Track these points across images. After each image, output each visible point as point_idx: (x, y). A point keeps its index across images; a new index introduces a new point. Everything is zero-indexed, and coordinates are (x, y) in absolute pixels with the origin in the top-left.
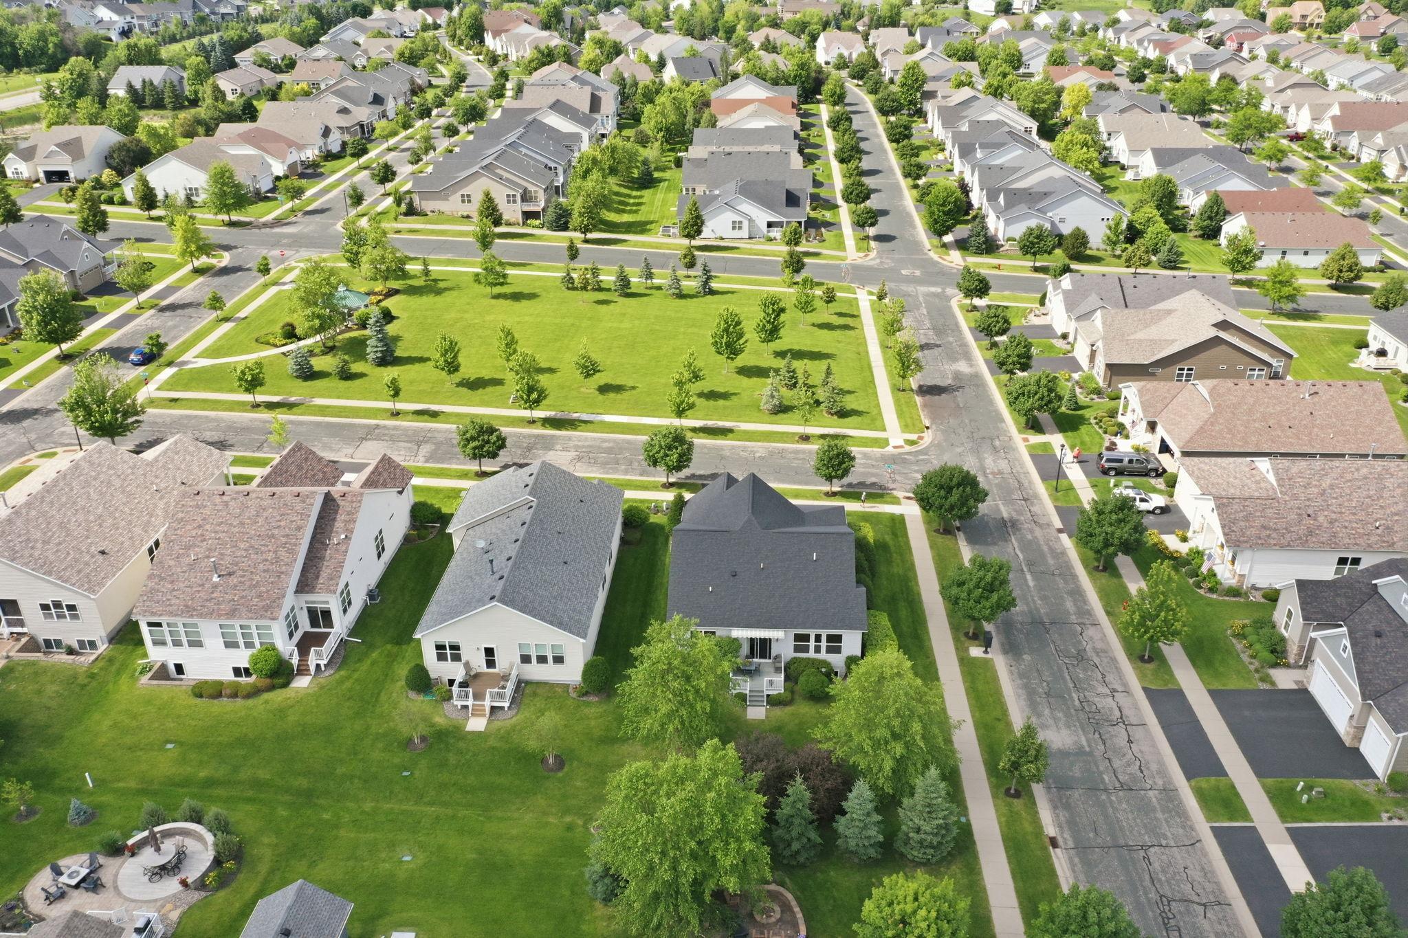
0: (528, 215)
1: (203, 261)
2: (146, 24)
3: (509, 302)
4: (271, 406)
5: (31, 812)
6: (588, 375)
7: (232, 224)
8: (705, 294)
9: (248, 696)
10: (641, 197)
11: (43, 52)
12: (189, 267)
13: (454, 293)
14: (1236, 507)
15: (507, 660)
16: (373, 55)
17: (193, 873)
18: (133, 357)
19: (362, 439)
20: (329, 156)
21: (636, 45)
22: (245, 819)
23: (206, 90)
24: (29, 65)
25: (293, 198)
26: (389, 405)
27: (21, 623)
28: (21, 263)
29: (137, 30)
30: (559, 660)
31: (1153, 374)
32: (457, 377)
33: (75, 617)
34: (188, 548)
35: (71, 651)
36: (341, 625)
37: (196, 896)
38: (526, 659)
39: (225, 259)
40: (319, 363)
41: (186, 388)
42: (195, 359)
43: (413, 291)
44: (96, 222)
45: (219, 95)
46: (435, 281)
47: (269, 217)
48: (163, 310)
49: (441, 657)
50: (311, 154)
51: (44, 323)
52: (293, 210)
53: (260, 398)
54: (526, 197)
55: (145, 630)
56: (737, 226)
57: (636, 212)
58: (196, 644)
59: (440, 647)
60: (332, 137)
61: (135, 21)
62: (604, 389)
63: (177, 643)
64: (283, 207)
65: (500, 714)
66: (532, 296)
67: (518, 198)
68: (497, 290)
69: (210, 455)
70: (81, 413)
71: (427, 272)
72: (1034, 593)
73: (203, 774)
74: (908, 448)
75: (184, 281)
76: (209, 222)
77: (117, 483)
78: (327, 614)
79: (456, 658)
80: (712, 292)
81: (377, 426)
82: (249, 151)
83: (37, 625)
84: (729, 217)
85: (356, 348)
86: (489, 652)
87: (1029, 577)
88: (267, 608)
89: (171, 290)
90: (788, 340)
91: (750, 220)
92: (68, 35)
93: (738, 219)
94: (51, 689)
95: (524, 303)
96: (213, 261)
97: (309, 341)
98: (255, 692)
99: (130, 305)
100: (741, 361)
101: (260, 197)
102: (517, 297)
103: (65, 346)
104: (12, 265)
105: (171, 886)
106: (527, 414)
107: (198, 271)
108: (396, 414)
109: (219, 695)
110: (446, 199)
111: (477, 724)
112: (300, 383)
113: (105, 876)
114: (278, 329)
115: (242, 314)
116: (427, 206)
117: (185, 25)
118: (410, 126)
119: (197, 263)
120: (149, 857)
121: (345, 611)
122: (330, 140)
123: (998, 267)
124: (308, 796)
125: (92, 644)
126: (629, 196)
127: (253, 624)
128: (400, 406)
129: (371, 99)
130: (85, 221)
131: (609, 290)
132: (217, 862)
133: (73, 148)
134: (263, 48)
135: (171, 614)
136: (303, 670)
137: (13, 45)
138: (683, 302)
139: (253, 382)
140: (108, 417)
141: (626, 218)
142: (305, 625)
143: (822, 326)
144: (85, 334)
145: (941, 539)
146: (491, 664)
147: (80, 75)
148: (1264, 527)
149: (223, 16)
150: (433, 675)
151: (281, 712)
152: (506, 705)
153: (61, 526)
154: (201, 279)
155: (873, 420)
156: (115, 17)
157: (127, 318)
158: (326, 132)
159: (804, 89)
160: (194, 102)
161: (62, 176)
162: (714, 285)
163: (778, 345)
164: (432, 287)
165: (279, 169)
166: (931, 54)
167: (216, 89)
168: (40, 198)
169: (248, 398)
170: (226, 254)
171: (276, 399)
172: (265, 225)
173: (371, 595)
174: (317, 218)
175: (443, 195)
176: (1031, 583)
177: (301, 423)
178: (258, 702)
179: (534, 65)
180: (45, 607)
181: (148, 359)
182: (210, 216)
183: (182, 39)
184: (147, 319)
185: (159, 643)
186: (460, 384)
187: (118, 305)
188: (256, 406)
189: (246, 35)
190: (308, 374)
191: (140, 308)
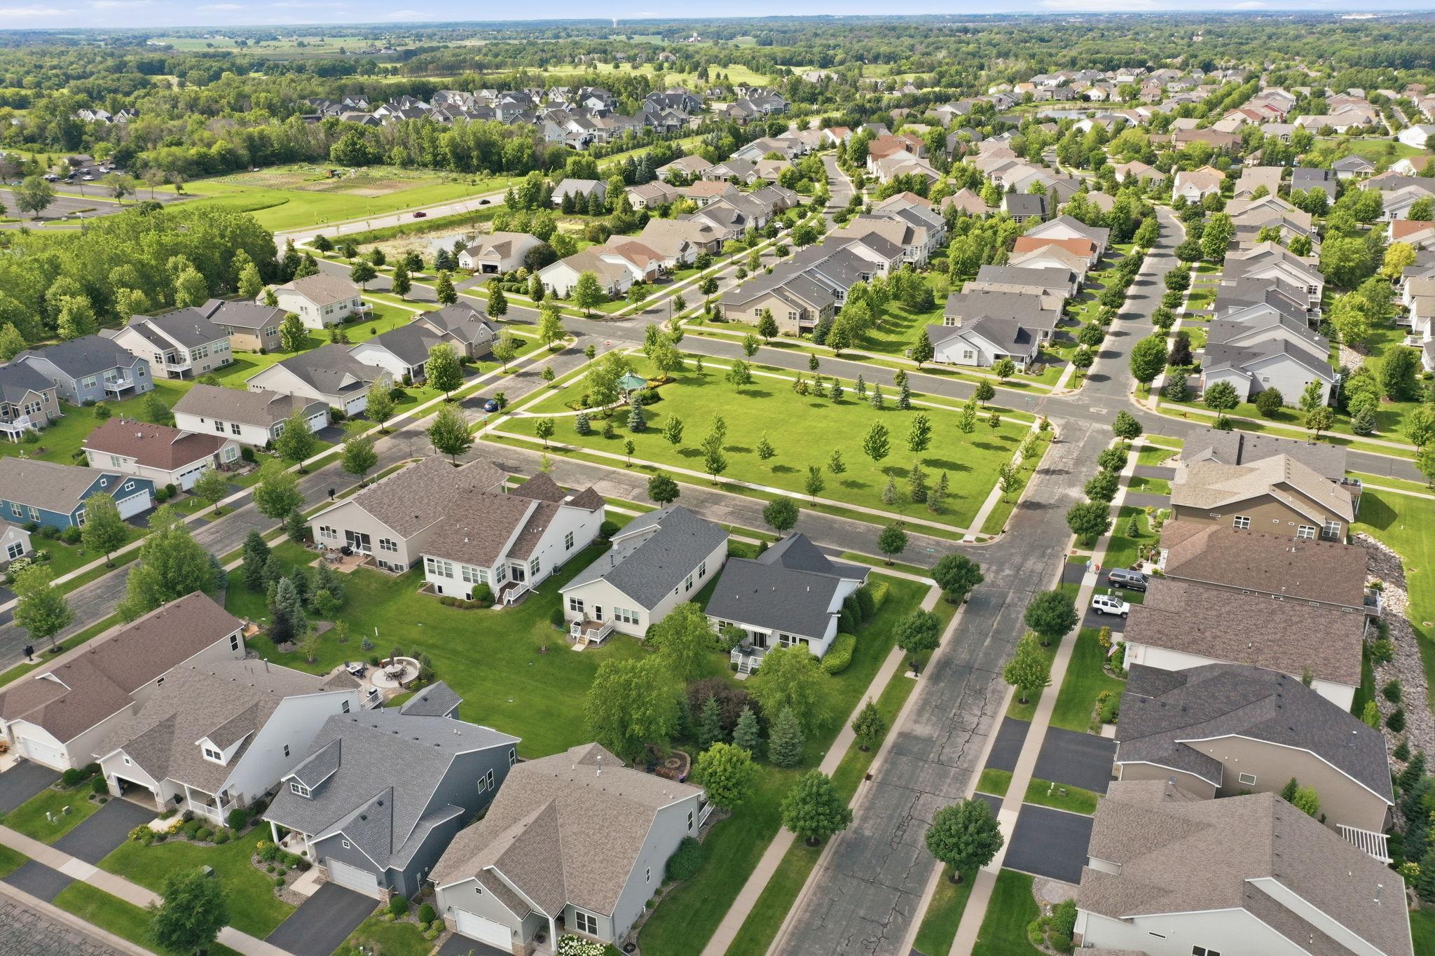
0: (804, 330)
1: (555, 343)
2: (605, 135)
3: (748, 397)
4: (555, 449)
5: (346, 640)
6: (764, 457)
7: (590, 316)
8: (903, 408)
9: (467, 608)
10: (915, 321)
11: (519, 160)
12: (547, 347)
13: (712, 387)
14: (1145, 614)
15: (608, 616)
16: (763, 175)
17: (405, 680)
18: (487, 406)
19: (600, 479)
20: (684, 266)
21: (999, 174)
22: (440, 665)
23: (619, 203)
24: (508, 170)
25: (637, 300)
26: (625, 459)
27: (369, 549)
28: (440, 334)
29: (596, 140)
30: (636, 622)
31: (1214, 519)
32: (678, 447)
33: (395, 550)
34: (457, 521)
35: (390, 569)
36: (529, 582)
37: (404, 691)
38: (618, 618)
39: (574, 343)
40: (594, 425)
41: (510, 430)
42: (523, 413)
43: (686, 381)
44: (499, 306)
45: (627, 207)
46: (705, 375)
47: (617, 314)
48: (519, 376)
49: (573, 608)
50: (670, 263)
51: (439, 377)
52: (636, 309)
53: (550, 443)
54: (804, 315)
55: (426, 562)
56: (968, 355)
57: (902, 333)
58: (449, 575)
59: (573, 601)
60: (689, 251)
61: (596, 133)
62: (777, 469)
63: (440, 574)
64: (628, 307)
65: (593, 646)
66: (768, 395)
67: (798, 316)
68: (742, 387)
69: (496, 472)
70: (437, 437)
71: (700, 368)
72: (983, 649)
73: (431, 641)
74: (975, 543)
75: (541, 356)
76: (573, 313)
77: (437, 480)
78: (522, 574)
79: (581, 610)
80: (908, 407)
81: (614, 472)
82: (620, 261)
83: (378, 552)
84: (962, 347)
85: (622, 418)
86: (599, 609)
87: (988, 640)
88: (487, 561)
89: (530, 361)
90: (932, 452)
91: (980, 351)
92: (540, 148)
93: (969, 349)
94: (374, 586)
95: (759, 399)
96: (564, 343)
97: (595, 409)
98: (471, 607)
99: (500, 370)
100: (887, 461)
101: (617, 296)
102: (755, 394)
103: (451, 394)
104: (434, 335)
105: (395, 684)
106: (711, 477)
107: (552, 350)
108: (629, 466)
109: (453, 605)
110: (744, 311)
111: (578, 648)
112: (579, 436)
113: (367, 674)
114: (580, 398)
115: (565, 385)
116: (730, 315)
117: (634, 137)
118: (756, 245)
119: (552, 345)
120: (389, 669)
121: (533, 574)
122: (687, 253)
123: (1184, 415)
124: (476, 663)
125: (402, 567)
126: (905, 319)
127: (478, 568)
128: (633, 460)
129: (734, 219)
130: (492, 307)
131: (826, 396)
132: (419, 678)
133: (503, 249)
134: (677, 165)
135: (439, 555)
136: (500, 601)
137: (499, 154)
138: (881, 412)
139: (546, 432)
140: (451, 442)
141: (892, 338)
142: (510, 577)
143: (978, 445)
144: (463, 388)
145: (945, 605)
146: (599, 617)
147: (535, 184)
148: (1159, 632)
149: (669, 127)
150: (567, 617)
151: (481, 620)
152: (598, 641)
153: (400, 499)
154: (552, 356)
155: (963, 521)
156: (581, 130)
157: (495, 379)
158: (686, 247)
159: (1121, 230)
160: (610, 211)
161: (493, 269)
162: (913, 401)
163: (923, 455)
164: (700, 379)
165: (639, 275)
166: (1270, 202)
167: (626, 202)
168: (474, 285)
169: (542, 442)
170: (576, 339)
171: (560, 445)
172: (612, 319)
173: (556, 569)
174: (650, 317)
175: (741, 308)
176: (986, 644)
177: (569, 463)
178: (471, 614)
179: (888, 192)
180: (382, 542)
181: (494, 409)
182: (576, 309)
183: (628, 149)
184: (508, 381)
185: (432, 571)
186: (681, 452)
187: (493, 369)
188: (546, 448)
189: (668, 153)
190: (585, 431)
191: (506, 372)
